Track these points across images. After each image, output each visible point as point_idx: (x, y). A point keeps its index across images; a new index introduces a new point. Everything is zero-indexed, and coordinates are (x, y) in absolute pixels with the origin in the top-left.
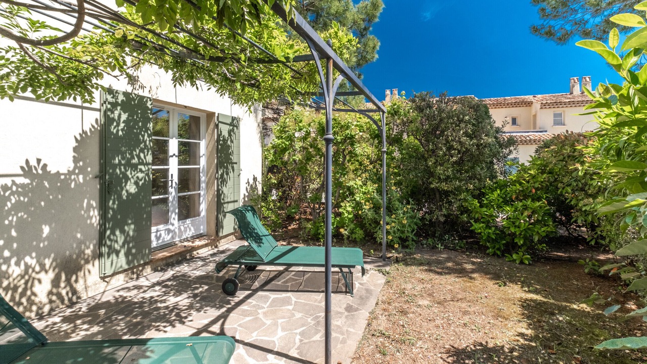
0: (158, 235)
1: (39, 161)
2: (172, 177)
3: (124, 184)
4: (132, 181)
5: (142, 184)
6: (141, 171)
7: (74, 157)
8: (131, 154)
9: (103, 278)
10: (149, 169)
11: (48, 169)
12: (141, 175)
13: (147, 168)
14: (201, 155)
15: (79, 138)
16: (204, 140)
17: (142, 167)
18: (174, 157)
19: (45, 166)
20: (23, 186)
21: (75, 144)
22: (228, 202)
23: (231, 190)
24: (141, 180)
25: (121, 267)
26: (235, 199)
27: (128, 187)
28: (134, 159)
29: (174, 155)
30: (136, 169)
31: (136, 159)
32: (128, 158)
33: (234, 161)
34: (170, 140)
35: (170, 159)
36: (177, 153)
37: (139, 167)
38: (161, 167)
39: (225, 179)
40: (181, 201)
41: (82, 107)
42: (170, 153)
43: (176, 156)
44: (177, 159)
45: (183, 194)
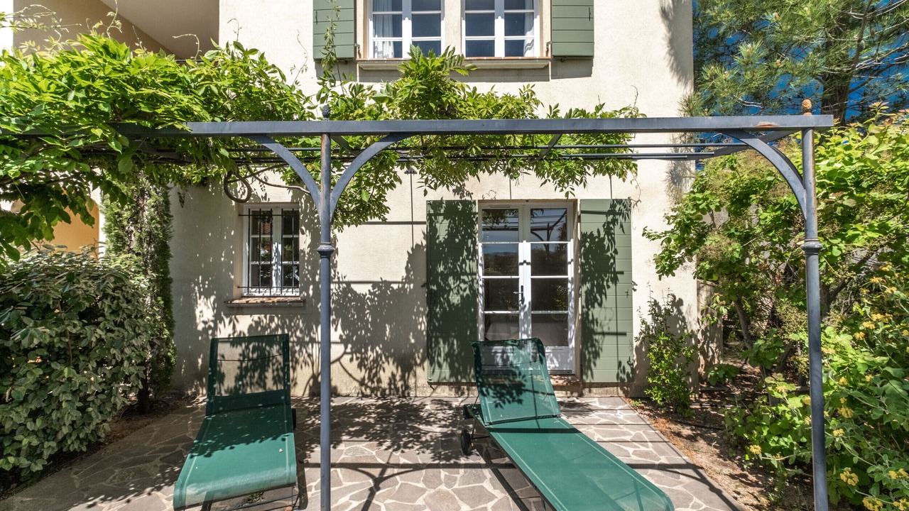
2: (522, 290)
3: (446, 295)
4: (455, 291)
5: (466, 296)
6: (464, 281)
7: (407, 267)
9: (431, 384)
12: (463, 286)
13: (470, 279)
14: (569, 260)
15: (410, 251)
16: (572, 240)
17: (465, 278)
18: (525, 264)
21: (407, 258)
22: (604, 334)
23: (610, 314)
24: (464, 292)
25: (445, 378)
26: (620, 330)
27: (450, 298)
28: (456, 269)
29: (525, 262)
30: (459, 279)
32: (450, 268)
33: (617, 270)
34: (520, 244)
35: (520, 267)
36: (529, 260)
37: (462, 277)
38: (509, 277)
39: (595, 297)
40: (536, 320)
41: (412, 223)
42: (521, 260)
43: (528, 264)
44: (529, 267)
45: (540, 312)
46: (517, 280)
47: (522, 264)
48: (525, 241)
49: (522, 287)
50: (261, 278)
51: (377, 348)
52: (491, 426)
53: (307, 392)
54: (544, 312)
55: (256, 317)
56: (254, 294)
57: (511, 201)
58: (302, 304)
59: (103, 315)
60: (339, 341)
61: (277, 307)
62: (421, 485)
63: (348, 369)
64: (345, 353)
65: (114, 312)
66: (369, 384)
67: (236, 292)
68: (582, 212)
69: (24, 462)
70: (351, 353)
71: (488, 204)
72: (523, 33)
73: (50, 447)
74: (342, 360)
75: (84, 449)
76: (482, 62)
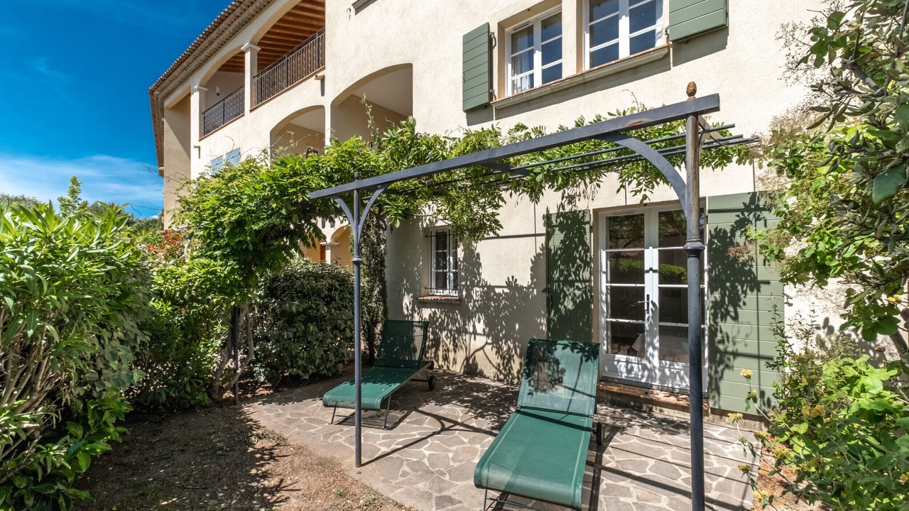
0: (629, 367)
1: (513, 277)
2: (648, 299)
3: (562, 300)
4: (570, 298)
5: (580, 301)
6: (578, 288)
7: (531, 275)
8: (569, 271)
10: (586, 287)
11: (518, 282)
12: (578, 293)
13: (584, 286)
15: (533, 260)
17: (579, 285)
19: (516, 280)
20: (506, 294)
21: (531, 265)
24: (578, 298)
26: (763, 353)
27: (566, 303)
28: (571, 276)
29: (651, 269)
30: (574, 286)
31: (573, 276)
32: (565, 275)
33: (759, 278)
34: (646, 251)
35: (646, 275)
36: (656, 267)
37: (576, 284)
38: (634, 285)
39: (727, 310)
40: (663, 331)
41: (535, 235)
42: (647, 268)
43: (655, 271)
44: (656, 275)
45: (668, 324)
46: (643, 289)
47: (648, 272)
48: (651, 248)
49: (648, 296)
50: (441, 283)
51: (509, 342)
52: (522, 410)
53: (462, 370)
54: (673, 324)
55: (433, 310)
56: (436, 293)
57: (626, 206)
58: (459, 303)
59: (335, 300)
60: (483, 333)
61: (444, 304)
62: (465, 440)
63: (489, 356)
64: (487, 343)
65: (341, 299)
66: (503, 371)
67: (423, 291)
68: (710, 211)
69: (300, 372)
70: (492, 344)
71: (611, 211)
72: (654, 23)
73: (312, 369)
74: (485, 349)
75: (331, 375)
76: (608, 67)
